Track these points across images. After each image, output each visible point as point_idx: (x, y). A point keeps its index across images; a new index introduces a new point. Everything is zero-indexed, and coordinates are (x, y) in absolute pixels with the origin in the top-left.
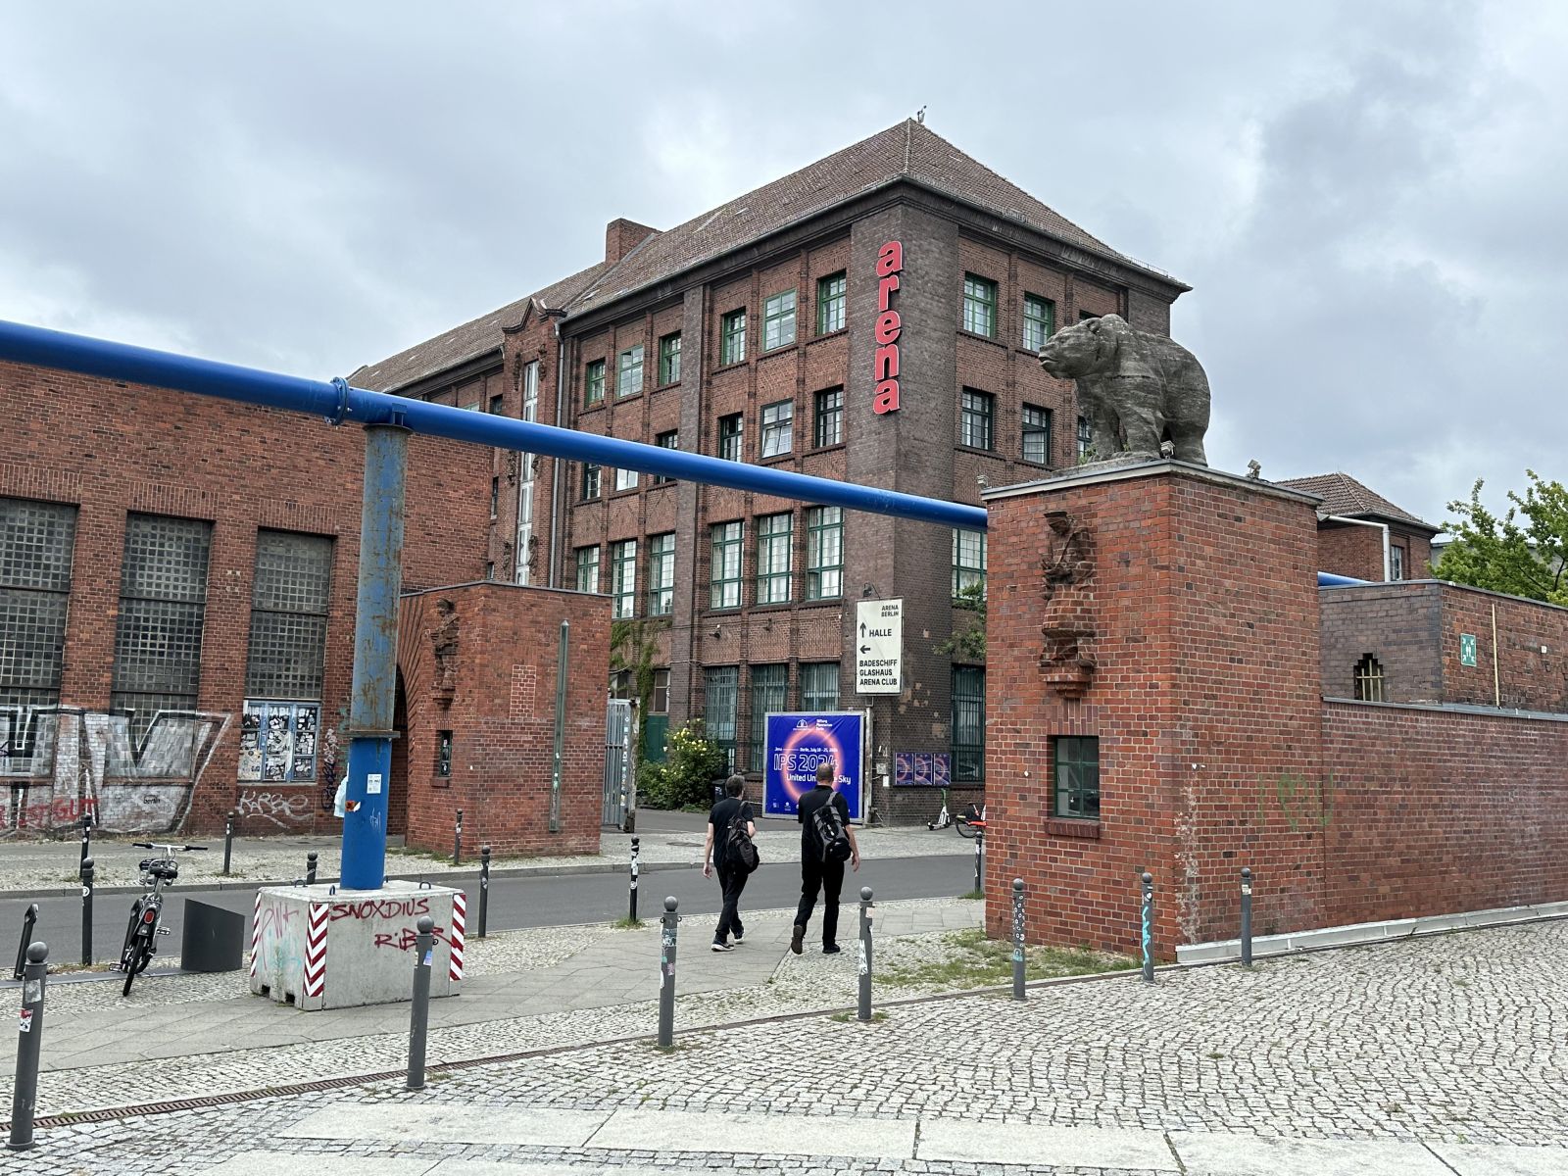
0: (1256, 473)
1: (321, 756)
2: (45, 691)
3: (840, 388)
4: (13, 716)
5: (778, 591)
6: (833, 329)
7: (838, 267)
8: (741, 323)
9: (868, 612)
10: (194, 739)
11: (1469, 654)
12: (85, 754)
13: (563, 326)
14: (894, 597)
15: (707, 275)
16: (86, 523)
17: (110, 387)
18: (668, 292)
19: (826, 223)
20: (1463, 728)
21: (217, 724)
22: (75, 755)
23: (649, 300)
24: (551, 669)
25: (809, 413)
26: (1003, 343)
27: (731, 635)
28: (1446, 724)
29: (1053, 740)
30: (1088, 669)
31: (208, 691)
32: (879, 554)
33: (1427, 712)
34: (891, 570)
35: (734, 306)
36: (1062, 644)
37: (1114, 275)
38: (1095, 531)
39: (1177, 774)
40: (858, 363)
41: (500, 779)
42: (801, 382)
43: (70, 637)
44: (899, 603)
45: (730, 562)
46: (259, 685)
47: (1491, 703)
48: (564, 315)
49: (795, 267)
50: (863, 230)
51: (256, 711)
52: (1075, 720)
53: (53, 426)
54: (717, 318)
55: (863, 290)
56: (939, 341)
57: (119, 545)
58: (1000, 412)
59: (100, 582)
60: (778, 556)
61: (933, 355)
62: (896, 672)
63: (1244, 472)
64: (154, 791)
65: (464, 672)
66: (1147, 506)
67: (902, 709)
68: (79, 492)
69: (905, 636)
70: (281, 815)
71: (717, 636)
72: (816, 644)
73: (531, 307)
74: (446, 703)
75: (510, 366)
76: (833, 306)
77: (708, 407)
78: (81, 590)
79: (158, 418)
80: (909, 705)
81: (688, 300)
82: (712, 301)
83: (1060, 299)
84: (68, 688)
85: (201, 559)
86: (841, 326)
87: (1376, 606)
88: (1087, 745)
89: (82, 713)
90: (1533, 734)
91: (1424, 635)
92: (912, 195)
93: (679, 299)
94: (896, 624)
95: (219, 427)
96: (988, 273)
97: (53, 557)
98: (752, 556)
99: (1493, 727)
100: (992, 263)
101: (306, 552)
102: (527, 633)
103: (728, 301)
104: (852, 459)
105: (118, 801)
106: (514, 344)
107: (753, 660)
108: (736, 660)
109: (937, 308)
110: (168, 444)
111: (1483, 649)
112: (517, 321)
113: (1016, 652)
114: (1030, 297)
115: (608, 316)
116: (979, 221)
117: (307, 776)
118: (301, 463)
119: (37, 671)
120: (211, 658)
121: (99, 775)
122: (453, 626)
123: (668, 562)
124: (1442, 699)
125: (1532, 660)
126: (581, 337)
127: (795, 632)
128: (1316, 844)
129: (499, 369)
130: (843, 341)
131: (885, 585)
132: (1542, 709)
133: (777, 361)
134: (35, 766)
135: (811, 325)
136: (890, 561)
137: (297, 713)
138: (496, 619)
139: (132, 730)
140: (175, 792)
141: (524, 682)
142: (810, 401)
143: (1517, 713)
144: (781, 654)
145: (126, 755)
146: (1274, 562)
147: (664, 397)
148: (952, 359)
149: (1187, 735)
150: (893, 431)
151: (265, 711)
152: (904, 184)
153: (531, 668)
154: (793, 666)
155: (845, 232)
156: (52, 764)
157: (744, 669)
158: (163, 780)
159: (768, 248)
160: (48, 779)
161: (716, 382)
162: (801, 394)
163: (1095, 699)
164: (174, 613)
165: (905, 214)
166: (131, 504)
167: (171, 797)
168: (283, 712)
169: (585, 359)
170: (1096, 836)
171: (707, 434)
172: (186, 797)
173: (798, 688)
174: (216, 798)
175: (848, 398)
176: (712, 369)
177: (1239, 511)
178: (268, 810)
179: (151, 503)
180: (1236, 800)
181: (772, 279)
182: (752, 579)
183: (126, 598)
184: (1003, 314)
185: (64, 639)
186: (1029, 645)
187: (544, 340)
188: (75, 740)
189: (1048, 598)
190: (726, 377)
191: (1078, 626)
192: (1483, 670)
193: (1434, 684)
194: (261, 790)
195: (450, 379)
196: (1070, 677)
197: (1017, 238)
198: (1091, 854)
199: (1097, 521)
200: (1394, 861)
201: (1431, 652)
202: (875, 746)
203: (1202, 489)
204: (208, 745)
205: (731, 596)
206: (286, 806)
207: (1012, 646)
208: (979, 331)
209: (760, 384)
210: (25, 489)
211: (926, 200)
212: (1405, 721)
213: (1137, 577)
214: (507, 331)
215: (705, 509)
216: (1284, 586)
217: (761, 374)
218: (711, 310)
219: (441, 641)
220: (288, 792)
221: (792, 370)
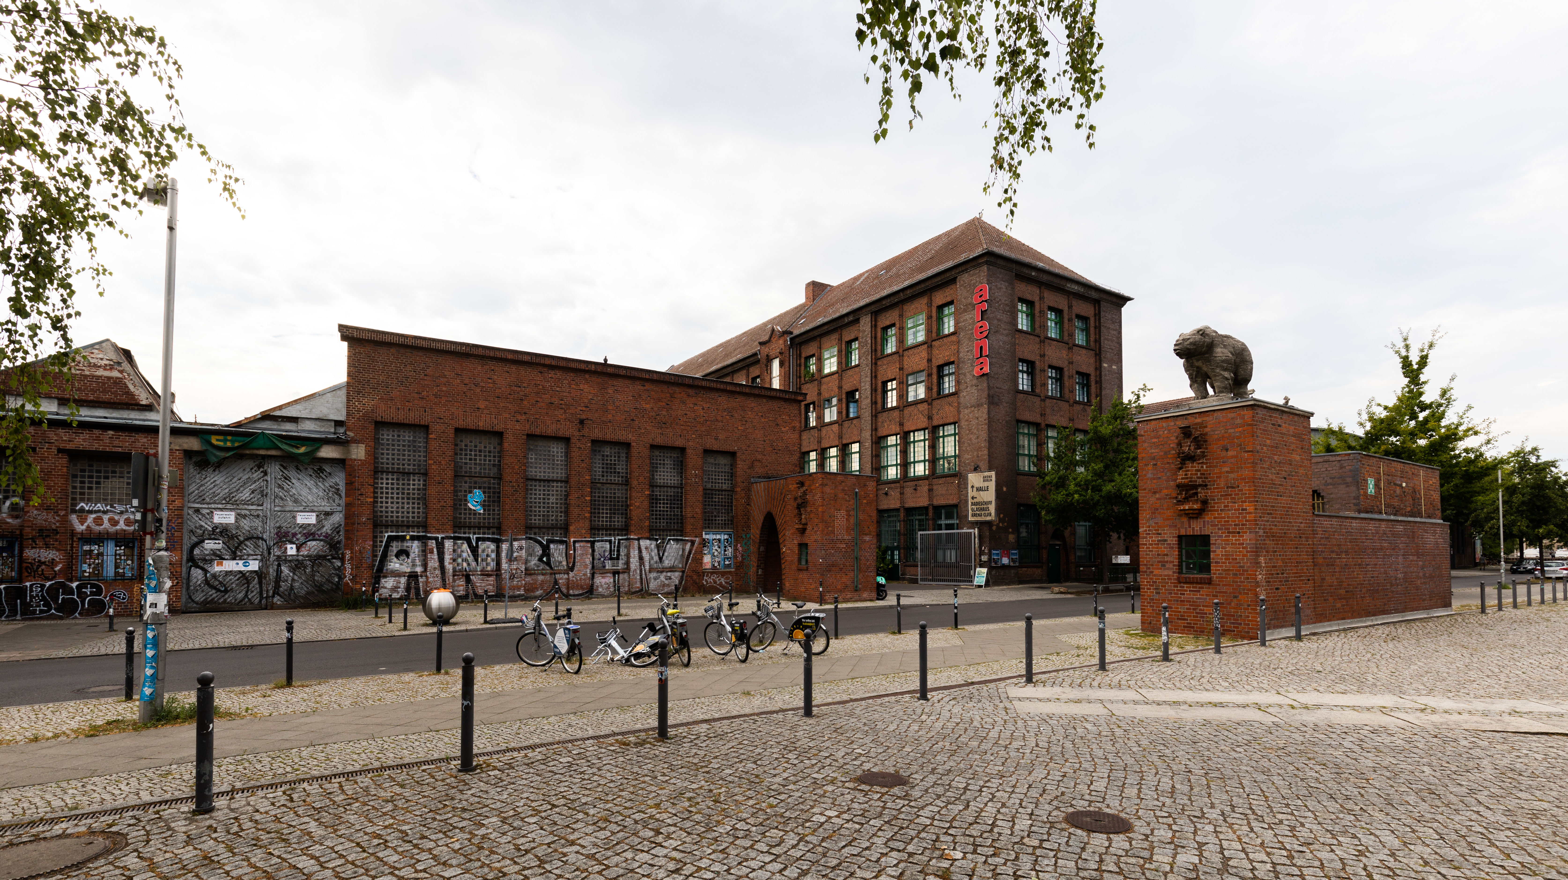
0: (1287, 402)
1: (735, 557)
2: (622, 530)
3: (953, 363)
4: (610, 542)
5: (920, 470)
6: (946, 332)
7: (949, 299)
8: (892, 332)
9: (974, 479)
10: (684, 550)
11: (1371, 490)
12: (641, 558)
13: (791, 339)
14: (990, 469)
15: (873, 308)
16: (634, 451)
17: (638, 387)
18: (851, 318)
19: (943, 277)
20: (1371, 526)
21: (693, 542)
22: (637, 559)
23: (840, 323)
24: (851, 513)
25: (935, 377)
26: (1037, 332)
27: (895, 494)
28: (1364, 524)
29: (1180, 537)
30: (1205, 502)
31: (688, 528)
32: (979, 449)
33: (1353, 518)
34: (986, 457)
35: (888, 323)
36: (1187, 491)
37: (1094, 295)
38: (1206, 434)
39: (1257, 552)
40: (964, 349)
41: (833, 565)
42: (929, 360)
43: (631, 505)
44: (993, 474)
45: (892, 456)
46: (709, 524)
47: (1381, 513)
48: (791, 333)
49: (924, 301)
50: (965, 279)
51: (707, 537)
52: (1197, 528)
53: (617, 407)
54: (879, 330)
55: (965, 311)
56: (1007, 335)
57: (647, 461)
58: (1037, 371)
59: (641, 479)
60: (919, 451)
61: (1004, 343)
62: (992, 508)
63: (1281, 402)
64: (669, 574)
65: (812, 515)
66: (1239, 421)
67: (994, 528)
68: (630, 437)
69: (997, 490)
70: (721, 584)
71: (886, 494)
72: (944, 496)
73: (773, 330)
74: (803, 531)
75: (764, 361)
76: (946, 320)
77: (876, 377)
78: (634, 483)
79: (660, 400)
80: (997, 525)
81: (862, 322)
82: (876, 321)
83: (1066, 309)
84: (633, 528)
85: (681, 466)
86: (952, 330)
87: (1320, 466)
88: (1205, 540)
89: (638, 540)
90: (1400, 528)
91: (1349, 480)
92: (992, 259)
93: (857, 321)
94: (992, 485)
95: (684, 403)
96: (1029, 297)
97: (620, 468)
98: (905, 453)
99: (1383, 525)
100: (1031, 292)
101: (723, 461)
102: (841, 495)
103: (884, 321)
104: (962, 400)
105: (655, 579)
106: (765, 350)
107: (907, 506)
108: (898, 505)
109: (1005, 317)
110: (664, 413)
111: (1377, 486)
112: (765, 338)
113: (1157, 496)
114: (1051, 309)
115: (816, 333)
116: (1026, 271)
117: (729, 566)
118: (720, 418)
119: (618, 520)
120: (688, 512)
121: (647, 567)
122: (805, 493)
123: (856, 458)
124: (1360, 512)
125: (1398, 491)
126: (801, 344)
127: (930, 490)
128: (1310, 584)
129: (758, 362)
130: (954, 338)
131: (983, 465)
132: (1403, 515)
133: (916, 351)
134: (621, 565)
135: (934, 330)
136: (986, 452)
137: (724, 537)
138: (827, 490)
139: (658, 547)
140: (677, 574)
141: (840, 520)
142: (935, 371)
143: (1392, 517)
144: (923, 502)
145: (656, 558)
146: (1293, 447)
147: (850, 372)
148: (1014, 345)
149: (1261, 532)
150: (985, 385)
151: (710, 537)
152: (989, 254)
153: (843, 512)
154: (931, 509)
155: (953, 281)
156: (628, 563)
157: (902, 511)
158: (672, 569)
159: (908, 292)
160: (627, 569)
161: (879, 363)
162: (930, 367)
163: (1208, 517)
164: (671, 492)
165: (988, 270)
166: (651, 441)
167: (676, 577)
168: (718, 537)
169: (804, 355)
170: (1209, 582)
171: (876, 391)
172: (682, 577)
173: (933, 519)
174: (695, 577)
175: (958, 368)
176: (877, 355)
177: (1280, 422)
178: (715, 582)
179: (659, 441)
180: (1280, 563)
181: (909, 308)
182: (905, 465)
183: (652, 486)
184: (1037, 319)
185: (627, 506)
186: (1165, 492)
187: (782, 346)
188: (637, 552)
189: (1180, 468)
190: (885, 361)
191: (1199, 481)
192: (1377, 497)
193: (1355, 504)
194: (712, 573)
195: (730, 369)
196: (1195, 507)
197: (1045, 278)
198: (1205, 590)
199: (1206, 430)
200: (1342, 592)
201: (1353, 488)
202: (980, 547)
203: (1264, 412)
204: (690, 553)
205: (892, 473)
206: (723, 580)
207: (1155, 493)
208: (1025, 328)
209: (905, 363)
210: (609, 437)
211: (1000, 262)
212: (1347, 523)
213: (1232, 457)
214: (761, 344)
215: (876, 430)
216: (1298, 458)
217: (906, 358)
218: (876, 326)
219: (800, 501)
220: (723, 574)
221: (924, 354)
